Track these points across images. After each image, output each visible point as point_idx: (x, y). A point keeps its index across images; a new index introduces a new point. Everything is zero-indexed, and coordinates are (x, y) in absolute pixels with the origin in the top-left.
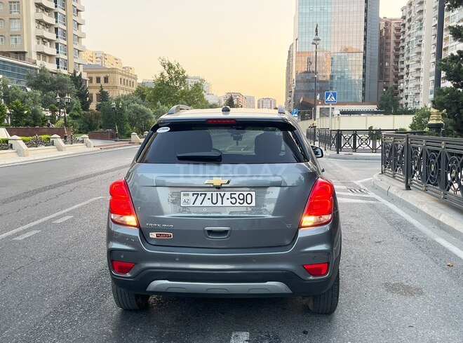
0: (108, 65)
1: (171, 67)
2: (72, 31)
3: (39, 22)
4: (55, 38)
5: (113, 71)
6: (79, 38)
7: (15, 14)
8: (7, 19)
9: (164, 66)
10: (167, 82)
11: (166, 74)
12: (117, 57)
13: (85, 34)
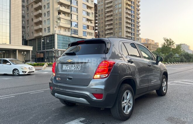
0: (149, 42)
1: (168, 40)
2: (136, 33)
3: (127, 32)
4: (131, 36)
5: (150, 44)
6: (138, 35)
7: (120, 31)
8: (118, 32)
9: (165, 41)
10: (167, 46)
11: (166, 43)
12: (153, 40)
13: (140, 33)
